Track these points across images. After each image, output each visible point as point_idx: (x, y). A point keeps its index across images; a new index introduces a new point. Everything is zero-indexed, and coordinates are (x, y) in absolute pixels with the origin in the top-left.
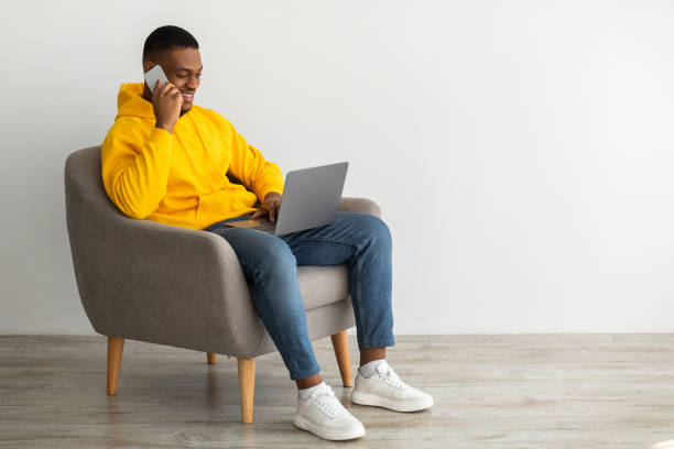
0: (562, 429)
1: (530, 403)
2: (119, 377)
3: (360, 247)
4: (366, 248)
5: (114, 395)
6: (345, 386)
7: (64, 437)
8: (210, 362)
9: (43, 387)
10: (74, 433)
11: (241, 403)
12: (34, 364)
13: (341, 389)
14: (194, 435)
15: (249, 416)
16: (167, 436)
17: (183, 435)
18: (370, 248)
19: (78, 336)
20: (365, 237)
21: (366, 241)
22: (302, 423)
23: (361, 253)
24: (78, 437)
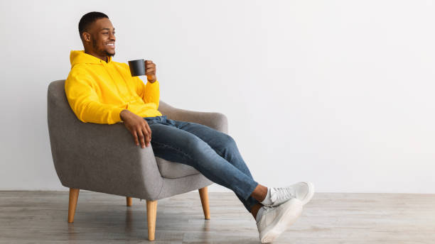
2: (75, 212)
5: (73, 223)
6: (206, 219)
8: (128, 205)
9: (31, 218)
11: (148, 228)
12: (28, 205)
13: (204, 221)
15: (152, 236)
19: (56, 191)
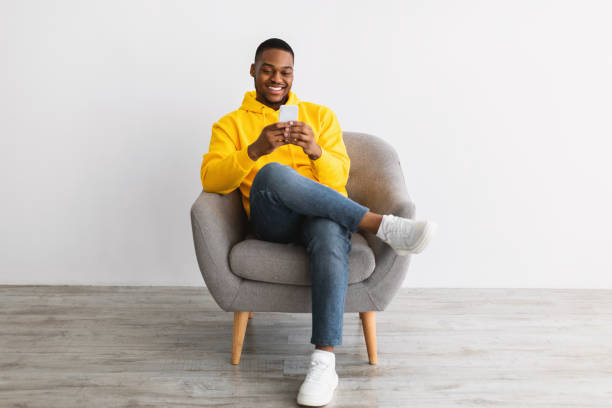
0: (503, 379)
7: (82, 386)
10: (92, 382)
14: (195, 384)
16: (172, 384)
17: (186, 384)
24: (96, 386)
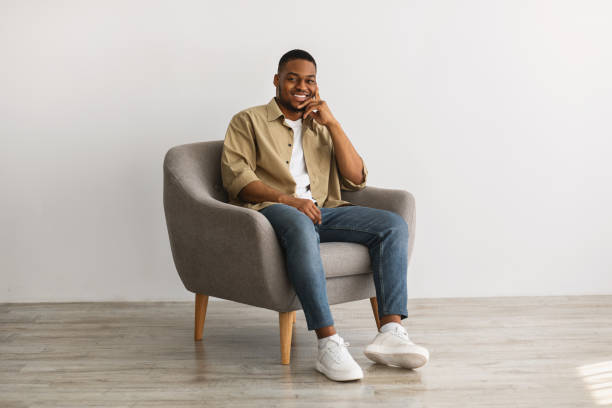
1: (512, 342)
3: (381, 234)
4: (386, 236)
15: (286, 359)
18: (390, 236)
20: (386, 228)
21: (387, 231)
22: (320, 367)
23: (382, 240)
